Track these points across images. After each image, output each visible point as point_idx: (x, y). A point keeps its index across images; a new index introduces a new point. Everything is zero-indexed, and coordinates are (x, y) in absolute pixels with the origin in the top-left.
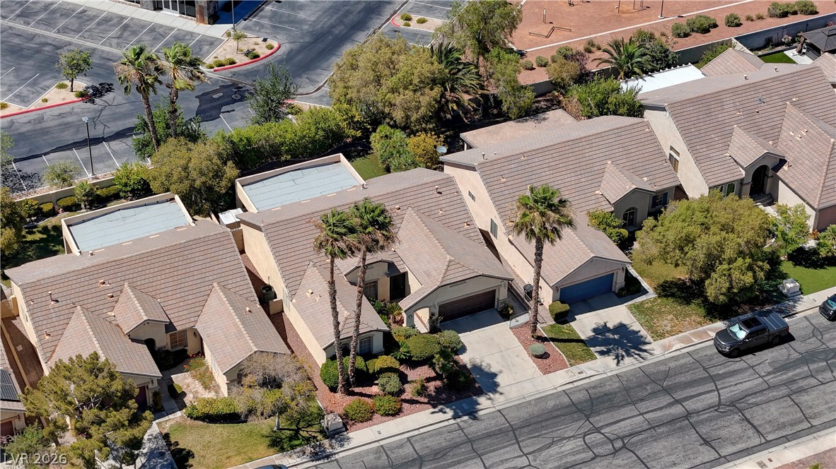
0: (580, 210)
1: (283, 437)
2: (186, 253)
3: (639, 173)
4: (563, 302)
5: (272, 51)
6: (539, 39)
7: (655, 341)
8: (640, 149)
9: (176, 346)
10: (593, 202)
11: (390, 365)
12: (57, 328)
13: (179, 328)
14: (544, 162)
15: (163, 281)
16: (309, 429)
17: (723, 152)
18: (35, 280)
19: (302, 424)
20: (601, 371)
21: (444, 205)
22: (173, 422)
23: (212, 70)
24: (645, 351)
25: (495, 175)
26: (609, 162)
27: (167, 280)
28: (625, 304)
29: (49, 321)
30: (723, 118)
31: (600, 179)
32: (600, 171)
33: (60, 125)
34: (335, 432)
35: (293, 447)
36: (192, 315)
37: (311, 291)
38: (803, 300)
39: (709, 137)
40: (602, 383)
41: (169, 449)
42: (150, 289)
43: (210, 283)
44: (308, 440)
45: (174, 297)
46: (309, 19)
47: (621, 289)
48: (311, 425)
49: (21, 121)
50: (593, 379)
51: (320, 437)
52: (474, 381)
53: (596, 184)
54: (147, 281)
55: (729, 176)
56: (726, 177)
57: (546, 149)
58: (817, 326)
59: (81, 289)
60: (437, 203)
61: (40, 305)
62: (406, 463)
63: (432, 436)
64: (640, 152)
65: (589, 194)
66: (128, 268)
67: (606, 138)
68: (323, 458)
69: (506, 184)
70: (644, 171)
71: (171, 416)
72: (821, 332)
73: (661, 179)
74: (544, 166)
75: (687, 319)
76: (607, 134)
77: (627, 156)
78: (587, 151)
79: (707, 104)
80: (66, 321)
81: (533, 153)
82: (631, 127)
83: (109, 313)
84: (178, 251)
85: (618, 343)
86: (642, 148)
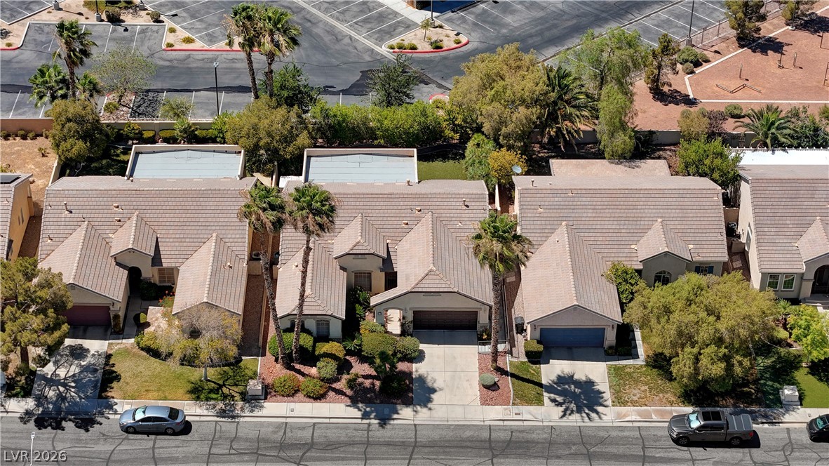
0: (607, 259)
1: (206, 388)
2: (202, 199)
3: (686, 239)
4: (539, 342)
5: (457, 45)
6: (723, 92)
7: (613, 406)
8: (699, 215)
9: (165, 281)
10: (625, 255)
11: (334, 352)
12: (60, 236)
13: (165, 265)
14: (591, 203)
15: (169, 220)
16: (232, 388)
17: (793, 241)
18: (61, 189)
19: (230, 381)
20: (540, 418)
21: (466, 219)
22: (122, 346)
23: (392, 51)
24: (597, 413)
25: (534, 203)
26: (659, 220)
27: (173, 220)
28: (607, 363)
29: (57, 227)
30: (808, 207)
31: (641, 235)
32: (646, 227)
33: (227, 68)
34: (253, 398)
35: (208, 399)
36: (182, 256)
37: (296, 264)
38: (798, 411)
39: (784, 222)
40: (532, 430)
41: (104, 368)
42: (155, 224)
43: (211, 232)
44: (225, 397)
45: (173, 236)
46: (512, 23)
47: (611, 347)
48: (237, 385)
49: (197, 57)
50: (526, 423)
51: (238, 397)
52: (411, 390)
53: (636, 239)
54: (156, 215)
55: (787, 267)
56: (783, 267)
57: (599, 192)
58: (793, 442)
59: (96, 207)
60: (459, 215)
61: (55, 211)
62: (296, 444)
63: (338, 428)
64: (698, 219)
65: (624, 247)
66: (145, 199)
67: (668, 196)
68: (229, 417)
69: (542, 215)
70: (693, 239)
71: (124, 341)
72: (793, 449)
73: (709, 251)
74: (589, 207)
75: (661, 395)
76: (670, 192)
77: (682, 219)
78: (641, 203)
79: (797, 189)
80: (71, 232)
81: (584, 192)
82: (700, 192)
83: (110, 235)
84: (195, 196)
85: (574, 397)
86: (702, 215)
